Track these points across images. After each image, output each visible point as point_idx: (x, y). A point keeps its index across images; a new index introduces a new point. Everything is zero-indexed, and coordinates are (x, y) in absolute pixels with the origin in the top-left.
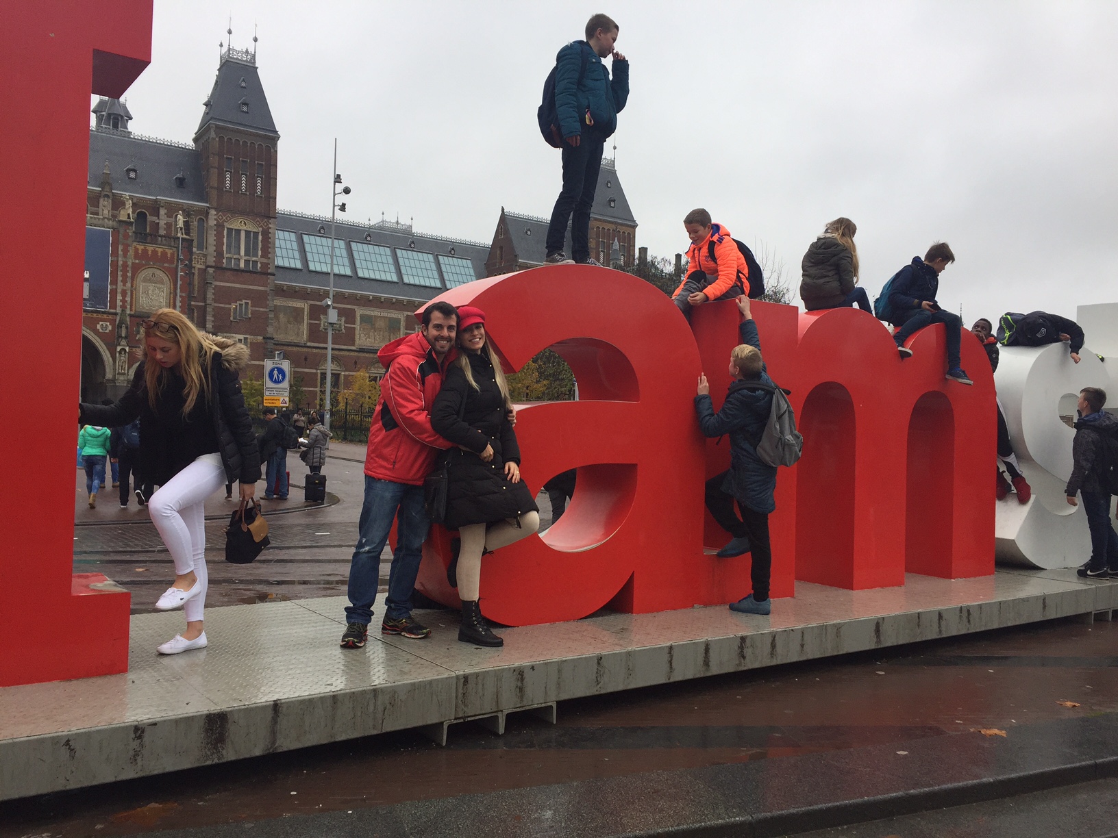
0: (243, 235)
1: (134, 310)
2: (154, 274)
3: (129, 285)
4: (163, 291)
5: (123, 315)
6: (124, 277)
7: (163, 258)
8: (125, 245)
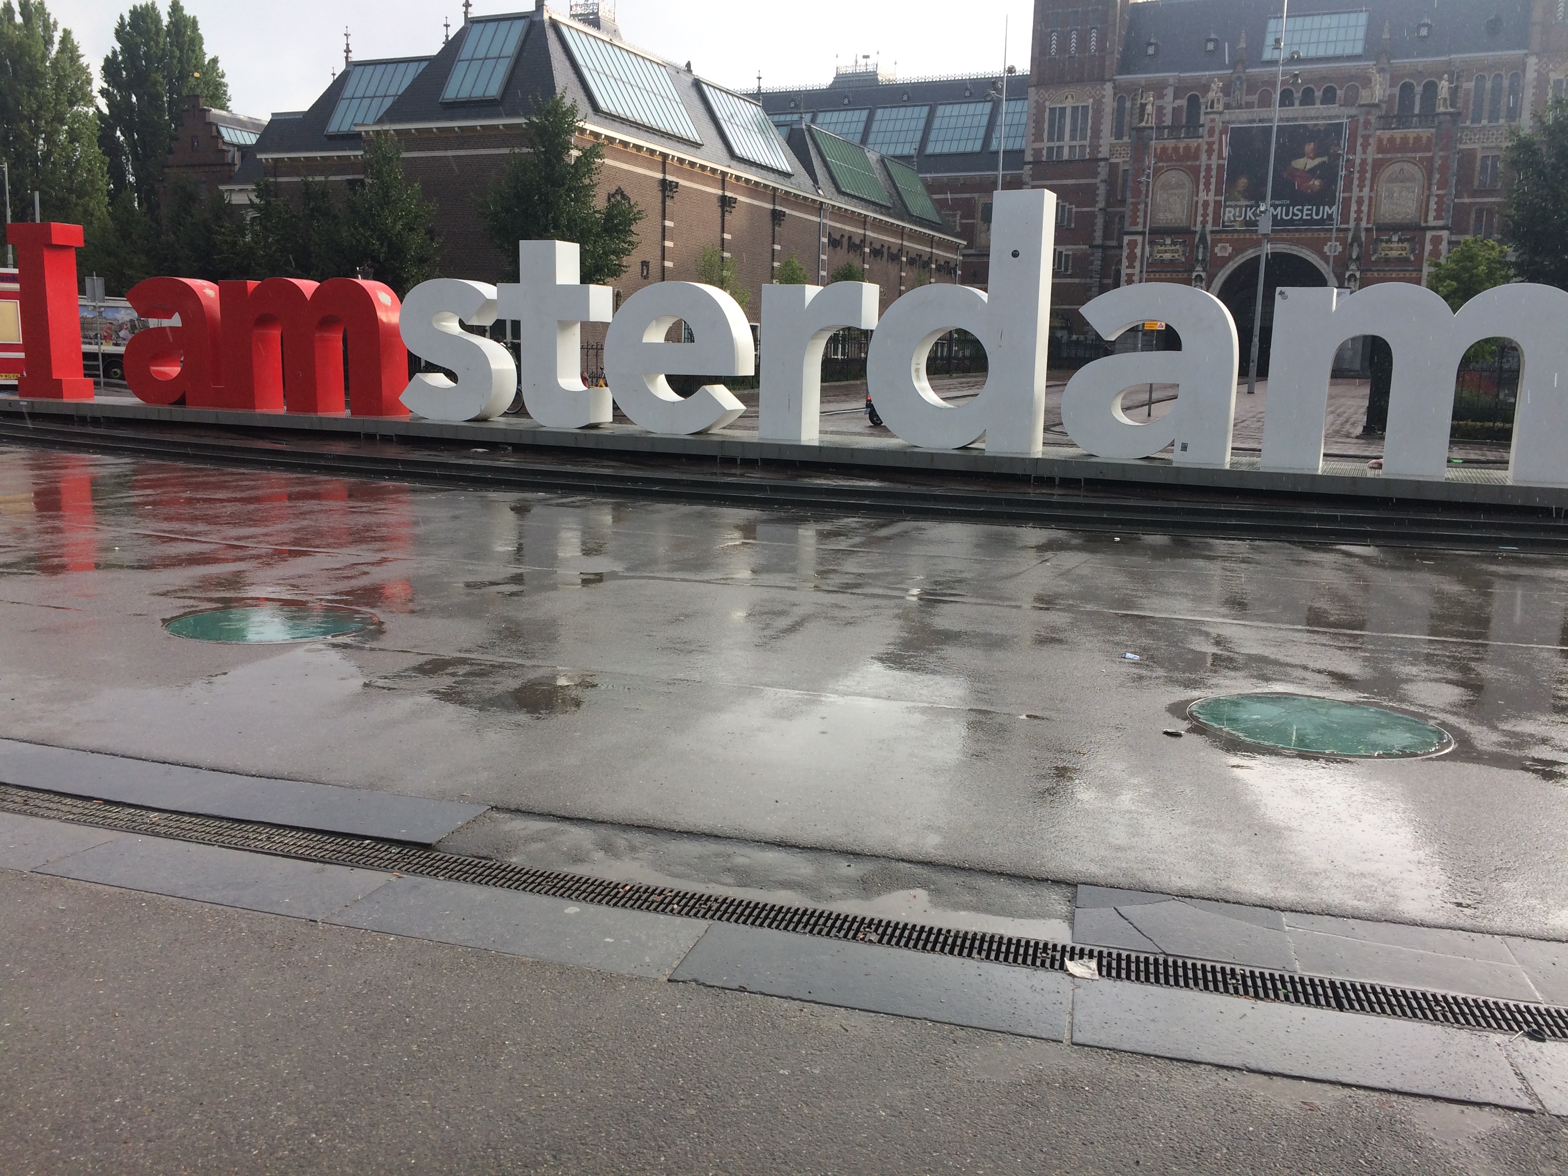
1: (1372, 222)
2: (1402, 169)
3: (1366, 190)
4: (1413, 192)
5: (1357, 228)
6: (1362, 179)
7: (1418, 145)
8: (1366, 138)
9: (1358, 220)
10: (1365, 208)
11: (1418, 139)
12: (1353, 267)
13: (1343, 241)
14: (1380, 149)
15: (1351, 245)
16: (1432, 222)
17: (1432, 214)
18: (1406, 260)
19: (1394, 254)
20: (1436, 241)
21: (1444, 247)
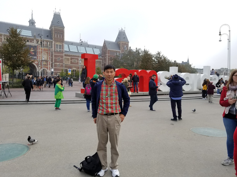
0: (59, 45)
1: (41, 59)
2: (44, 53)
3: (40, 55)
4: (46, 56)
5: (39, 60)
6: (39, 53)
7: (46, 50)
8: (40, 48)
9: (39, 59)
10: (40, 57)
11: (46, 49)
12: (40, 65)
13: (38, 62)
14: (42, 50)
15: (39, 62)
16: (49, 60)
17: (49, 59)
18: (46, 65)
19: (44, 64)
20: (50, 62)
21: (50, 63)
